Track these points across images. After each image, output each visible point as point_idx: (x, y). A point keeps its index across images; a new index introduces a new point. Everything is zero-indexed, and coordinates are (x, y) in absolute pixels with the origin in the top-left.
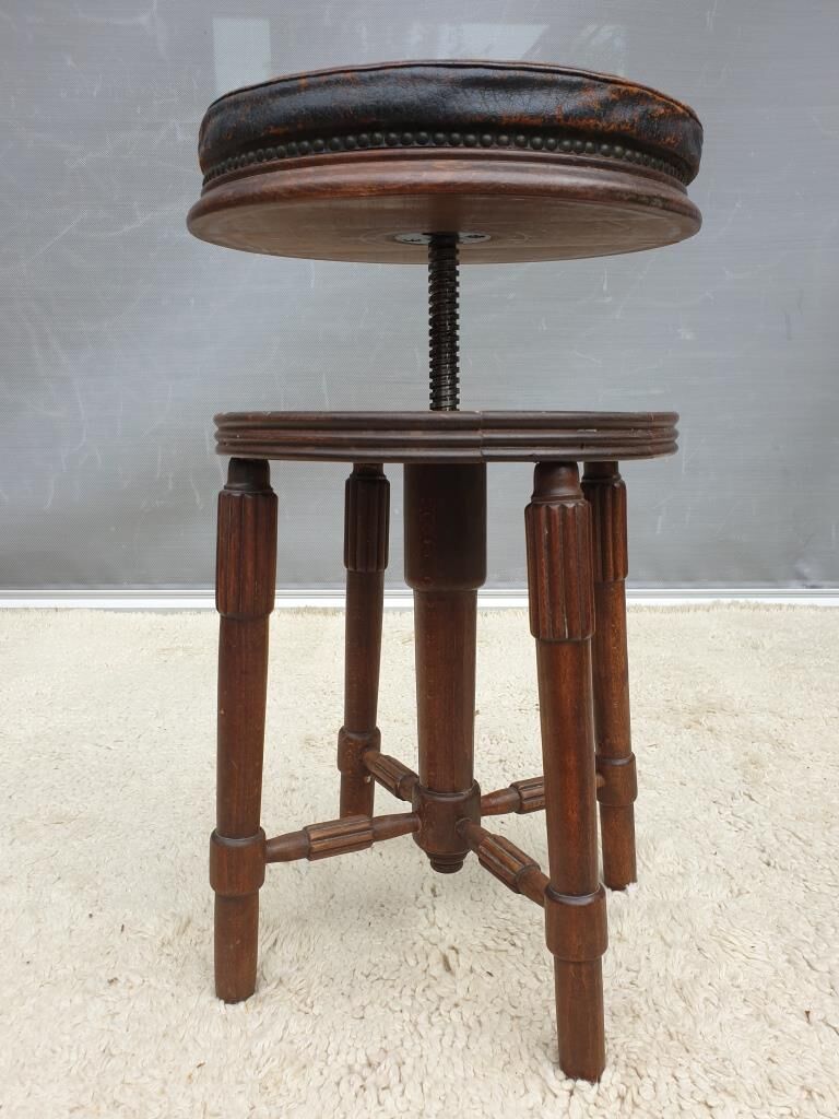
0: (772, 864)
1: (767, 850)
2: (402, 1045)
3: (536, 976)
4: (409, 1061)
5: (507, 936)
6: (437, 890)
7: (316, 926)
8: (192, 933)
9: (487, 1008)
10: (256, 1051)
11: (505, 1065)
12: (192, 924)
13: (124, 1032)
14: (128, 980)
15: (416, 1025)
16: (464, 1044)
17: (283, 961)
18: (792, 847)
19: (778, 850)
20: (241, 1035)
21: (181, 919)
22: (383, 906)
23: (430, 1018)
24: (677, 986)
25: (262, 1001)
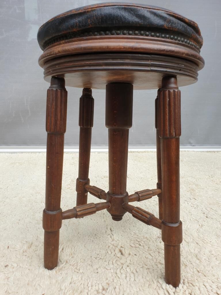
0: (208, 217)
1: (205, 213)
2: (113, 281)
3: (150, 255)
4: (117, 287)
5: (137, 242)
6: (112, 229)
7: (76, 243)
8: (33, 247)
9: (138, 266)
10: (63, 288)
11: (149, 286)
12: (33, 244)
13: (13, 284)
14: (12, 265)
15: (116, 273)
16: (134, 279)
17: (67, 255)
18: (212, 212)
19: (208, 213)
20: (56, 282)
21: (29, 243)
22: (96, 235)
23: (120, 271)
24: (195, 255)
25: (61, 269)
